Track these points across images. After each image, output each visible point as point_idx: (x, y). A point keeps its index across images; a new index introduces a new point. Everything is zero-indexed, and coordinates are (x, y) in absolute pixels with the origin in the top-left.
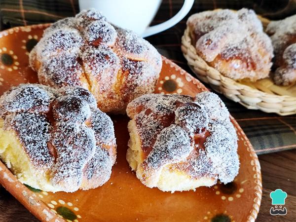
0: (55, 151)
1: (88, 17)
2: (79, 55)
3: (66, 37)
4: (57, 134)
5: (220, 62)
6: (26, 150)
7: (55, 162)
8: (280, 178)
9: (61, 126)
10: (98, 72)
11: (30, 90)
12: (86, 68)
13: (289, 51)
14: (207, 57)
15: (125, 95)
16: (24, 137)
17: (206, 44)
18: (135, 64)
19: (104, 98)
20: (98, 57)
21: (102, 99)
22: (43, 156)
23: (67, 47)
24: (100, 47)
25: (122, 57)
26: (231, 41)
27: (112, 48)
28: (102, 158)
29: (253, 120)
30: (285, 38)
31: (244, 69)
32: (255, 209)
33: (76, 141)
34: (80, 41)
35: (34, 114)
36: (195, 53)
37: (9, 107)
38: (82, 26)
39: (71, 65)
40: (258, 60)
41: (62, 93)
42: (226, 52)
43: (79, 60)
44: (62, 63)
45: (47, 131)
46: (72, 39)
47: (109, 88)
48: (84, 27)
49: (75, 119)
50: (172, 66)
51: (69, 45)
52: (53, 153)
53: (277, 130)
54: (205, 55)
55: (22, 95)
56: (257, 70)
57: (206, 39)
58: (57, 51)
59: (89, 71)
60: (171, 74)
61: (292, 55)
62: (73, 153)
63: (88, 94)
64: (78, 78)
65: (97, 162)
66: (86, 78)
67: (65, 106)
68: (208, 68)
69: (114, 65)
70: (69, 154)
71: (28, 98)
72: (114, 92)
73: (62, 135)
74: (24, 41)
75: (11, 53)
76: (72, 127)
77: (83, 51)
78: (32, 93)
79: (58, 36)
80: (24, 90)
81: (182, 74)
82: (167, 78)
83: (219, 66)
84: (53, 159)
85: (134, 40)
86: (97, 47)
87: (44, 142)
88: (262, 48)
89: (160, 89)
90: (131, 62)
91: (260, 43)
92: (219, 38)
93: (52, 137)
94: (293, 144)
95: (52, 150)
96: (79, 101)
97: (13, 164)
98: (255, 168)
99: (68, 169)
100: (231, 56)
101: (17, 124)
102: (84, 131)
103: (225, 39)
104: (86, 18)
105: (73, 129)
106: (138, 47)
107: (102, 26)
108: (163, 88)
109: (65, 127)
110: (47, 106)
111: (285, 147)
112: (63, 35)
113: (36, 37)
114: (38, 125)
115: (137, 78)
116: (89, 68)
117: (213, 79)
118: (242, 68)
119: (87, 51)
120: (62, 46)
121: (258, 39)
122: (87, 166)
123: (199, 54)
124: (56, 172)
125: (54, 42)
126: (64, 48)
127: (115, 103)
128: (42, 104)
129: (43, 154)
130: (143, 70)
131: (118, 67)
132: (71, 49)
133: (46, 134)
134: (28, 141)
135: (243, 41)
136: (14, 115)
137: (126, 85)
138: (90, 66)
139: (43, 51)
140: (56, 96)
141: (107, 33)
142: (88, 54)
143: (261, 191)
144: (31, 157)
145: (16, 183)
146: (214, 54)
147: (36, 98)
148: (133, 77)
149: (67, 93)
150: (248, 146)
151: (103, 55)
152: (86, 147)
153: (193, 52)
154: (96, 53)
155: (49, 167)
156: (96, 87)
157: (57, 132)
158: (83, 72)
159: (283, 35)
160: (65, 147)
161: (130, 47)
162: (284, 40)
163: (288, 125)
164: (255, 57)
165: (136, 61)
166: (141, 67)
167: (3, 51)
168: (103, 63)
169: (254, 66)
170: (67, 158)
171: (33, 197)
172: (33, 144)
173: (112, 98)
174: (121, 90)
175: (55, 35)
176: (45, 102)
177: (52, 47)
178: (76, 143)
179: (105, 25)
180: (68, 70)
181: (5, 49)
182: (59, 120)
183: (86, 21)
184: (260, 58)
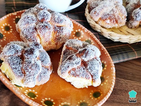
0: (24, 71)
1: (39, 8)
2: (35, 26)
3: (30, 19)
4: (24, 65)
5: (101, 21)
6: (13, 71)
7: (25, 76)
8: (127, 73)
9: (26, 61)
10: (43, 34)
11: (13, 46)
12: (38, 32)
13: (134, 13)
14: (95, 19)
15: (56, 42)
16: (12, 66)
17: (94, 14)
18: (60, 28)
19: (47, 44)
20: (43, 27)
21: (46, 45)
22: (20, 74)
23: (30, 23)
24: (44, 22)
25: (54, 26)
26: (106, 11)
27: (49, 22)
28: (45, 72)
29: (117, 47)
30: (133, 6)
31: (112, 24)
32: (111, 90)
33: (32, 67)
34: (35, 20)
35: (15, 57)
36: (90, 17)
37: (6, 54)
38: (36, 12)
39: (32, 31)
40: (119, 19)
41: (27, 45)
42: (103, 16)
43: (36, 29)
44: (29, 30)
45: (21, 63)
46: (32, 19)
47: (48, 40)
48: (37, 13)
49: (32, 58)
50: (78, 25)
51: (31, 22)
52: (24, 73)
53: (127, 51)
54: (94, 19)
55: (10, 49)
56: (118, 23)
57: (94, 11)
58: (26, 25)
59: (39, 34)
60: (78, 29)
61: (136, 15)
62: (31, 72)
63: (38, 45)
64: (35, 36)
65: (42, 74)
66: (39, 36)
67: (27, 53)
68: (96, 24)
69: (50, 30)
70: (30, 73)
71: (12, 50)
72: (51, 41)
73: (26, 65)
74: (14, 19)
75: (9, 25)
76: (30, 61)
77: (37, 24)
78: (14, 47)
79: (26, 19)
80: (11, 46)
81: (83, 29)
82: (77, 31)
83: (101, 23)
84: (24, 75)
85: (59, 17)
86: (42, 22)
87: (20, 68)
88: (120, 13)
89: (74, 36)
90: (58, 27)
91: (120, 11)
92: (100, 10)
93: (23, 66)
94: (134, 57)
95: (23, 71)
96: (33, 50)
97: (9, 76)
98: (113, 71)
99: (30, 79)
100: (106, 18)
101: (9, 61)
102: (36, 62)
103: (103, 10)
104: (38, 9)
105: (31, 62)
106: (61, 20)
107: (44, 13)
108: (75, 35)
109: (28, 61)
110: (21, 52)
111: (130, 59)
112: (28, 18)
113: (19, 17)
114: (17, 61)
115: (61, 35)
116: (39, 32)
117: (98, 29)
118: (111, 23)
119: (38, 24)
120: (28, 23)
121: (119, 9)
122: (38, 76)
123: (92, 18)
124: (25, 80)
125: (25, 21)
126: (29, 24)
127: (52, 46)
128: (18, 52)
129: (19, 73)
130: (64, 30)
131: (52, 30)
132: (32, 24)
133: (20, 65)
134: (13, 68)
135: (111, 10)
136: (8, 57)
137: (56, 38)
138: (40, 31)
139: (21, 25)
140: (25, 47)
141: (46, 16)
142: (39, 26)
143: (114, 81)
144: (15, 74)
145: (10, 85)
146: (98, 18)
147: (16, 50)
148: (59, 34)
149: (29, 45)
150: (110, 61)
151: (45, 26)
152: (37, 69)
153: (89, 17)
154: (42, 25)
155: (22, 78)
156: (43, 40)
157: (25, 64)
158: (37, 34)
159: (133, 4)
160: (28, 70)
161: (57, 21)
162: (133, 7)
163: (132, 48)
164: (117, 17)
165: (60, 27)
166: (63, 29)
167: (5, 25)
168: (45, 30)
169: (117, 22)
170: (29, 74)
171: (17, 90)
172: (15, 69)
173: (50, 44)
174: (54, 40)
175: (25, 18)
176: (19, 51)
177: (24, 23)
178: (32, 68)
179: (45, 12)
180: (31, 33)
181: (6, 24)
182: (26, 58)
183: (38, 10)
184: (120, 17)
